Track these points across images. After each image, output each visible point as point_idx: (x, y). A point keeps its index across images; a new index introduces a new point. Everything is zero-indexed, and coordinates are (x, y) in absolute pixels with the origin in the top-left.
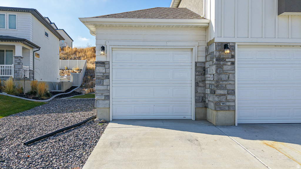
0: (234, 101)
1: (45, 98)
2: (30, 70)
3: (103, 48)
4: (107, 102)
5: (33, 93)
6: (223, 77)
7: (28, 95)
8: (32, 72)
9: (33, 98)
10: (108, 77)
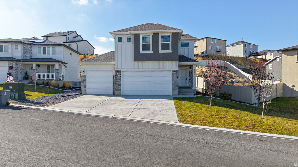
0: (121, 88)
1: (69, 89)
2: (62, 76)
3: (84, 72)
4: (85, 88)
5: (64, 87)
6: (117, 80)
7: (61, 88)
8: (63, 77)
9: (63, 89)
10: (85, 81)
